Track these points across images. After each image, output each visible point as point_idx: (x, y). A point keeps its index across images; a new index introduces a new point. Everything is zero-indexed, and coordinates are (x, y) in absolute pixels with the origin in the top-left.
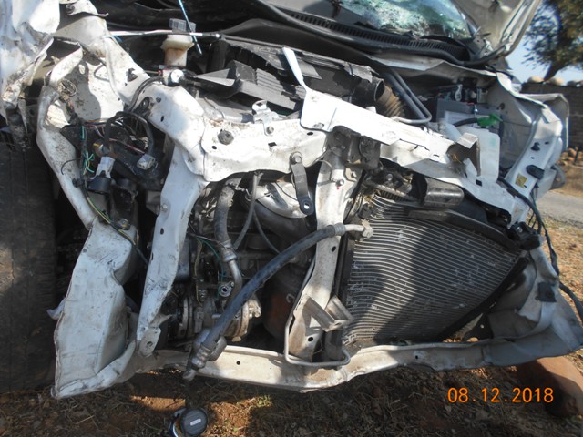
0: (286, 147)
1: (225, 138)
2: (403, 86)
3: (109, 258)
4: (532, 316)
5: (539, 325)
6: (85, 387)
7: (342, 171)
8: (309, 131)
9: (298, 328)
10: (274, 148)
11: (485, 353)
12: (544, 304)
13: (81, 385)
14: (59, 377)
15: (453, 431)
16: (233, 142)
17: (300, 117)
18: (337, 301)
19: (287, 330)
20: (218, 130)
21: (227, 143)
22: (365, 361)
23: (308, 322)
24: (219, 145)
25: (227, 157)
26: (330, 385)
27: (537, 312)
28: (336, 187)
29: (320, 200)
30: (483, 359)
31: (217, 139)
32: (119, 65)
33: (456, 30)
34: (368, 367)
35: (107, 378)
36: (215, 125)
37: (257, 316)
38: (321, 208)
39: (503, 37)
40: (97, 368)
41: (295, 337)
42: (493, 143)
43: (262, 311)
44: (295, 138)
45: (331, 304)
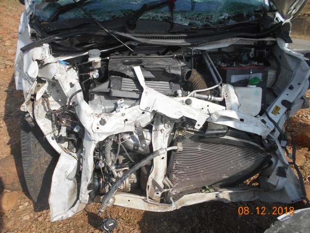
0: (131, 122)
1: (103, 122)
2: (210, 62)
3: (65, 170)
4: (274, 183)
5: (277, 188)
6: (62, 217)
7: (163, 125)
8: (143, 111)
9: (151, 189)
10: (126, 122)
11: (256, 194)
12: (280, 177)
13: (61, 217)
14: (52, 215)
15: (239, 227)
16: (107, 123)
17: (139, 104)
18: (167, 179)
19: (147, 189)
20: (100, 119)
21: (103, 125)
22: (187, 200)
23: (155, 188)
24: (100, 126)
25: (104, 131)
26: (169, 211)
27: (277, 181)
28: (161, 133)
29: (154, 138)
30: (254, 197)
31: (99, 124)
32: (65, 82)
33: (255, 12)
34: (188, 203)
35: (70, 214)
36: (98, 117)
37: (135, 182)
38: (154, 142)
39: (288, 11)
40: (66, 210)
41: (151, 192)
42: (256, 94)
43: (137, 180)
44: (136, 116)
45: (165, 180)
